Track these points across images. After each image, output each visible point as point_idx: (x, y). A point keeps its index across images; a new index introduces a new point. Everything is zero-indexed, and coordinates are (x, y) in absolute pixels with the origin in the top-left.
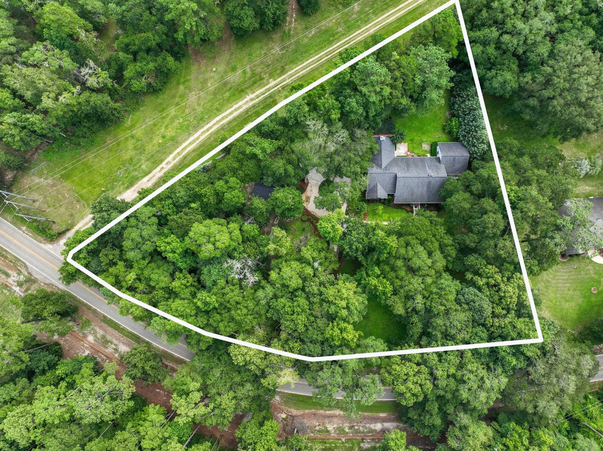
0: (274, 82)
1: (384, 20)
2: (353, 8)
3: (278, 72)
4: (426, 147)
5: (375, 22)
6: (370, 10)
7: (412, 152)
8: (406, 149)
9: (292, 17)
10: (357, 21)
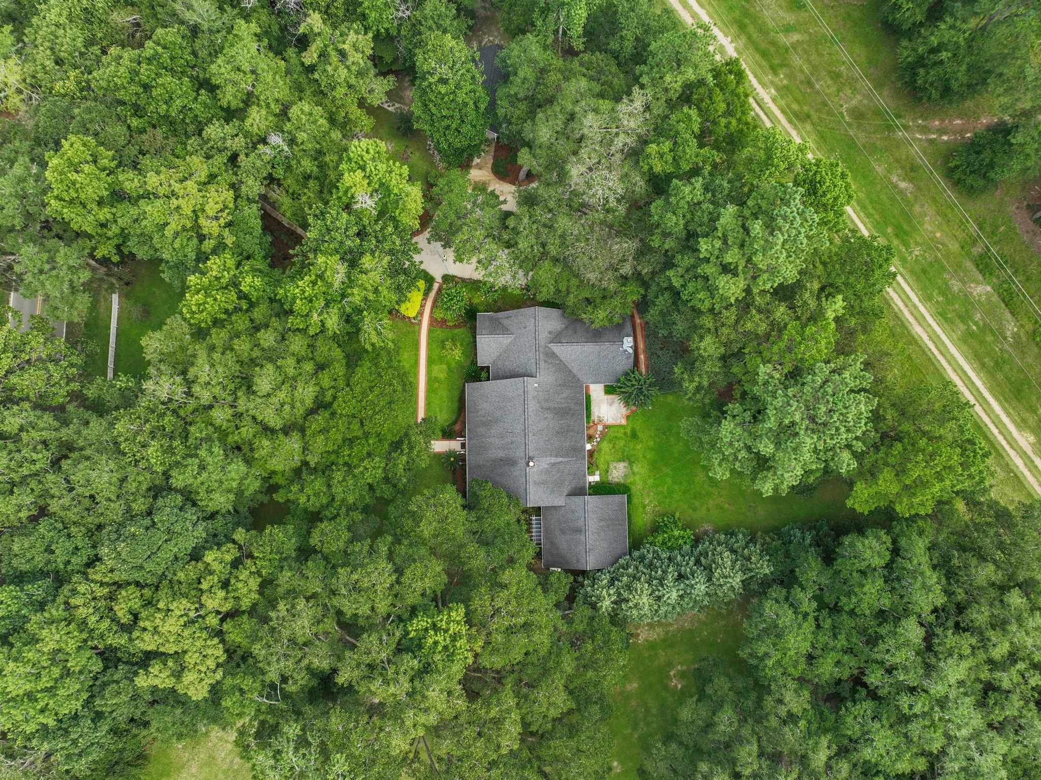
0: (767, 99)
1: (951, 361)
2: (978, 283)
3: (795, 107)
4: (618, 472)
5: (944, 337)
6: (976, 324)
7: (603, 435)
8: (610, 421)
9: (942, 131)
10: (942, 293)
